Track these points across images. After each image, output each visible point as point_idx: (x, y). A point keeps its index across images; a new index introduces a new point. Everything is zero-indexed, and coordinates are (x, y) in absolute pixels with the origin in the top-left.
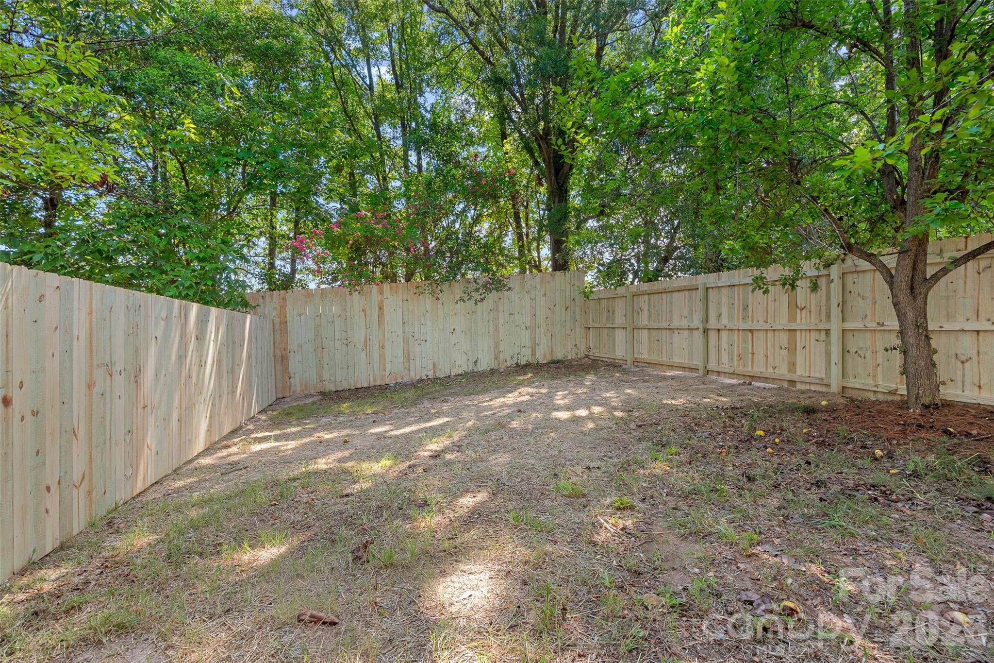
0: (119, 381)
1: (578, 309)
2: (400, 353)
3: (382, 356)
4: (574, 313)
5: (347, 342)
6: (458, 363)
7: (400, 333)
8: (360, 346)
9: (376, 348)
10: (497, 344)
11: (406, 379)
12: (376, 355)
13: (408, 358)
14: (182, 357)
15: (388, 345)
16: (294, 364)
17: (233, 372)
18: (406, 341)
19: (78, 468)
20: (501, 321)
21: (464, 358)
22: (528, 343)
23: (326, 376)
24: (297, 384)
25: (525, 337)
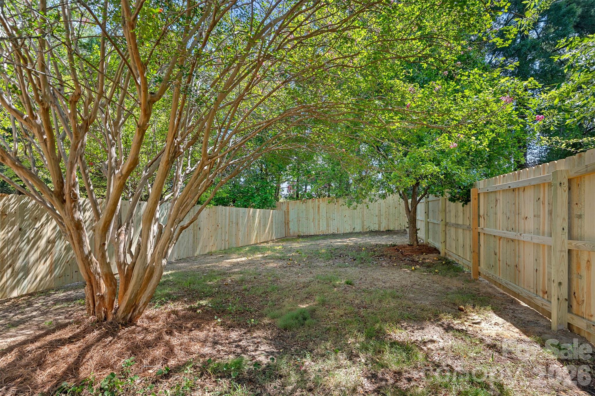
0: (234, 225)
1: (401, 208)
2: (325, 223)
3: (319, 224)
4: (399, 210)
5: (307, 219)
6: (347, 228)
7: (325, 216)
8: (311, 220)
9: (317, 221)
10: (363, 222)
11: (327, 233)
12: (317, 224)
13: (328, 226)
14: (248, 221)
15: (321, 220)
16: (291, 226)
17: (265, 226)
18: (327, 219)
19: (227, 239)
20: (365, 213)
21: (349, 227)
22: (377, 222)
23: (300, 230)
24: (291, 232)
25: (376, 219)
